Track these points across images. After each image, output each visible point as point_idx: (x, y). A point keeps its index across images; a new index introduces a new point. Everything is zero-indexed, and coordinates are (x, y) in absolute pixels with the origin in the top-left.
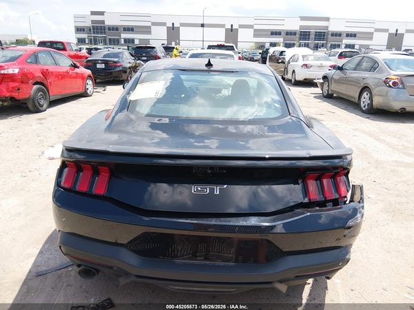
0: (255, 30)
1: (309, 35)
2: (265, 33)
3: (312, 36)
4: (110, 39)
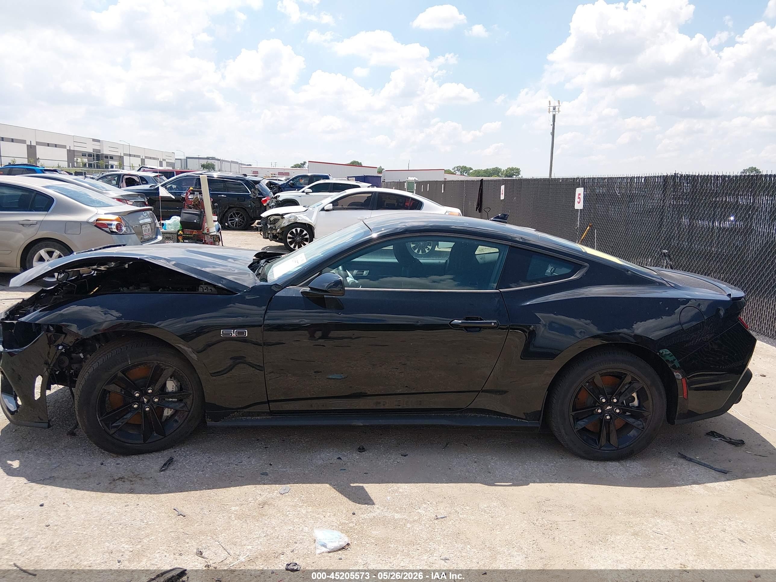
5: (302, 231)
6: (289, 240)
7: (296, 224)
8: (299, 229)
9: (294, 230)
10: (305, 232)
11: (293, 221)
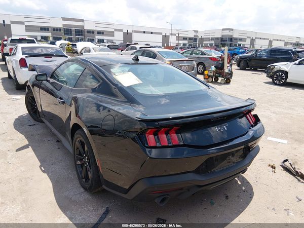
0: (26, 26)
1: (71, 32)
2: (37, 29)
3: (73, 32)
5: (282, 75)
6: (274, 78)
7: (280, 71)
8: (280, 73)
9: (278, 74)
10: (284, 75)
11: (279, 69)
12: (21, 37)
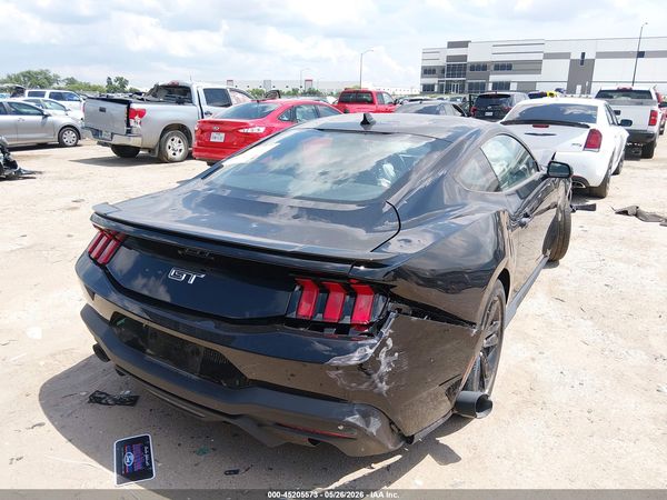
4: (470, 84)
12: (622, 86)
